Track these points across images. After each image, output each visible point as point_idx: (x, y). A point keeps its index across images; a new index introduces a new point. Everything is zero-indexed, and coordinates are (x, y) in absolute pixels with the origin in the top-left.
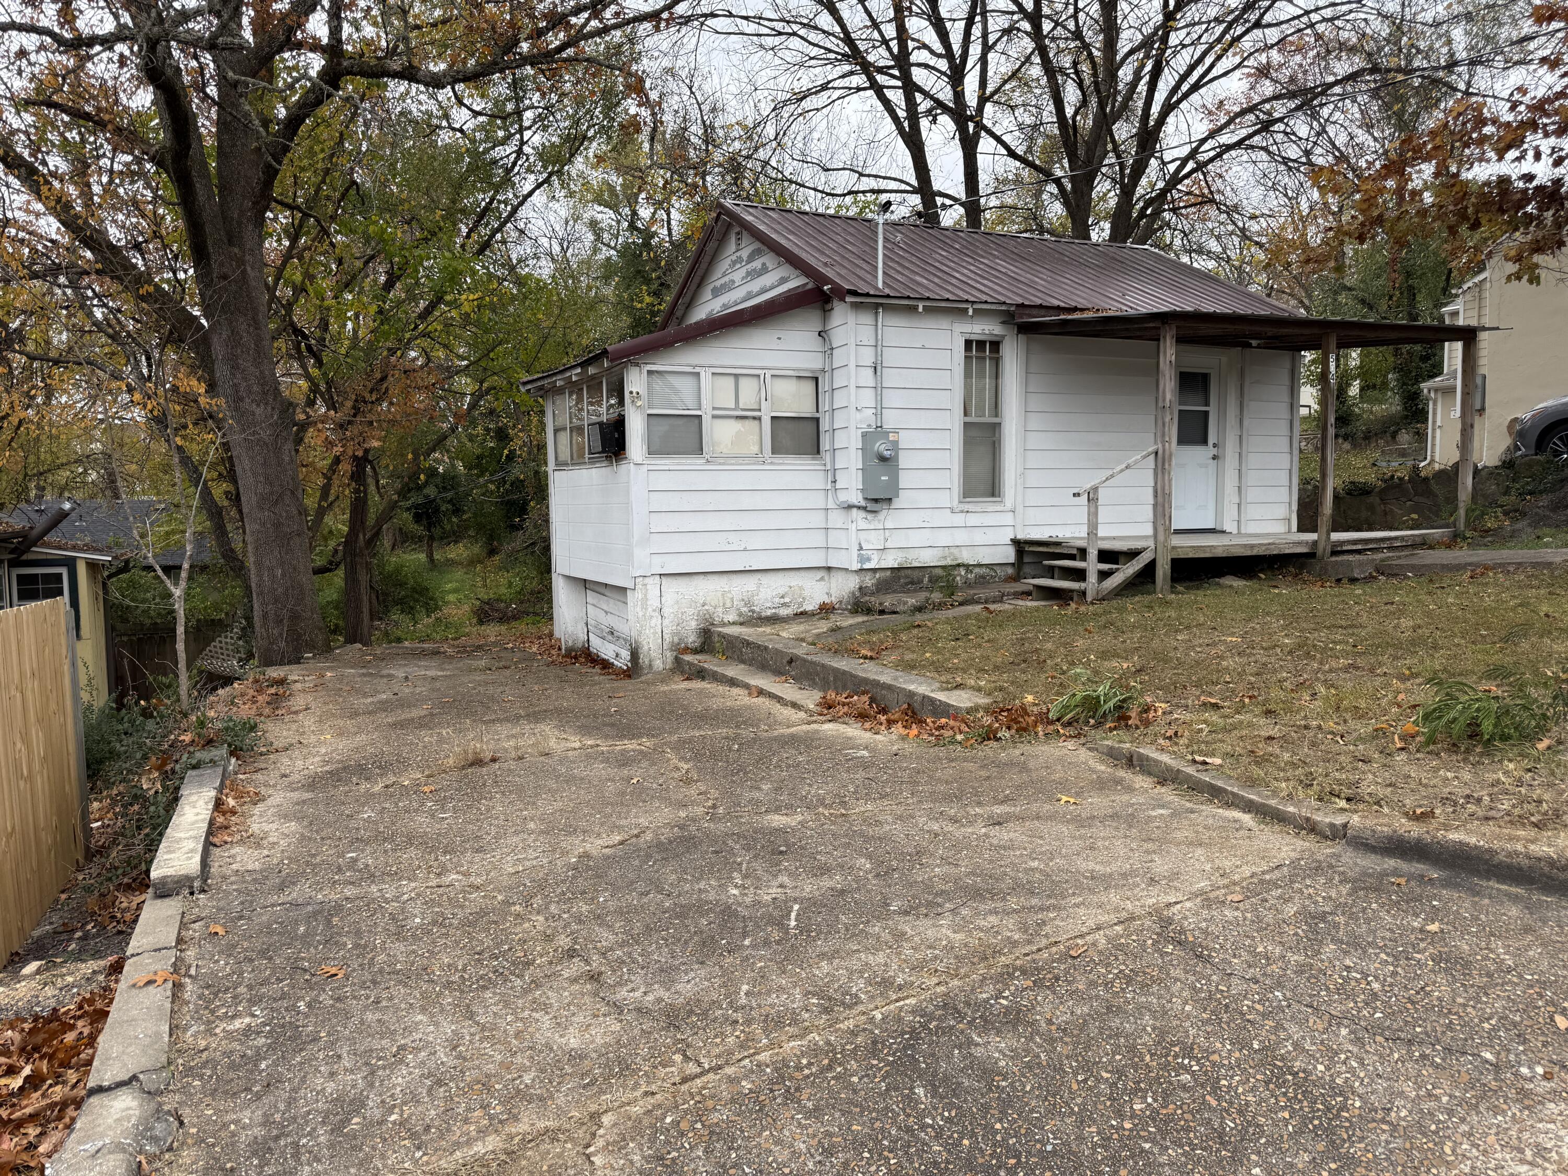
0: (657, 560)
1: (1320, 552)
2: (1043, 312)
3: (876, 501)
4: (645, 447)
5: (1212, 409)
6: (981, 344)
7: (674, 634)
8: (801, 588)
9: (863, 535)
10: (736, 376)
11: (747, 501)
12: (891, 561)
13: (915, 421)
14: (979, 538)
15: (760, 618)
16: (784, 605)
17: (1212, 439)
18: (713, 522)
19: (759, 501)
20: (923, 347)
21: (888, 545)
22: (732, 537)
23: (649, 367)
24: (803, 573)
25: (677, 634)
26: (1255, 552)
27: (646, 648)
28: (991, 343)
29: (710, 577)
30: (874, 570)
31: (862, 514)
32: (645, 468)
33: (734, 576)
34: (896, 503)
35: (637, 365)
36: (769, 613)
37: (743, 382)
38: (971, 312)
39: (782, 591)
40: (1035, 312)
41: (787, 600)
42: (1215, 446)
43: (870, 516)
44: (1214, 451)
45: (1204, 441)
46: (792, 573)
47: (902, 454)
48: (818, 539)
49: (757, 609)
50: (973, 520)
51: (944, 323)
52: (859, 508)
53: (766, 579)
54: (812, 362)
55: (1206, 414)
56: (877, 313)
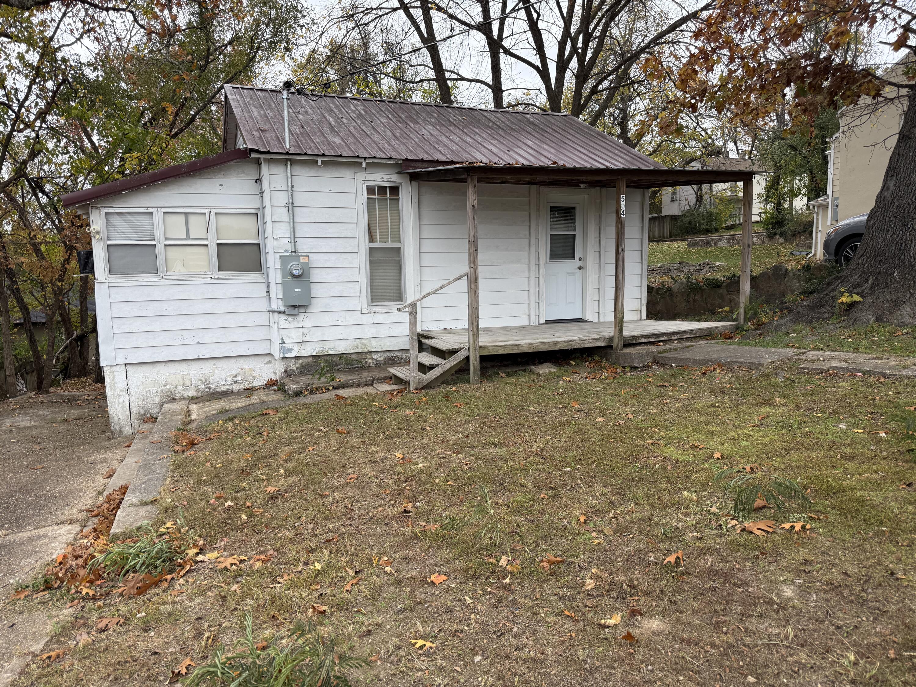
0: (120, 353)
1: (615, 345)
2: (426, 165)
3: (294, 307)
4: (107, 270)
5: (578, 234)
6: (382, 190)
7: (139, 407)
8: (251, 370)
9: (283, 333)
10: (186, 214)
11: (198, 307)
12: (310, 350)
13: (324, 246)
14: (385, 331)
15: (215, 393)
16: (237, 382)
17: (578, 255)
18: (168, 324)
19: (209, 307)
20: (330, 191)
21: (306, 339)
22: (185, 334)
23: (107, 210)
24: (252, 359)
25: (143, 407)
26: (557, 348)
27: (116, 418)
28: (391, 188)
29: (170, 364)
30: (298, 358)
31: (283, 317)
32: (106, 285)
33: (192, 363)
34: (311, 309)
35: (96, 208)
36: (223, 389)
37: (192, 219)
38: (364, 165)
39: (234, 372)
40: (419, 165)
41: (239, 378)
42: (580, 259)
43: (290, 319)
44: (580, 263)
45: (573, 257)
46: (242, 359)
47: (312, 272)
48: (262, 334)
49: (213, 386)
50: (379, 318)
51: (348, 173)
52: (279, 312)
53: (220, 364)
54: (253, 203)
55: (574, 235)
56: (286, 165)
